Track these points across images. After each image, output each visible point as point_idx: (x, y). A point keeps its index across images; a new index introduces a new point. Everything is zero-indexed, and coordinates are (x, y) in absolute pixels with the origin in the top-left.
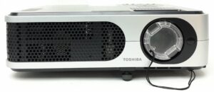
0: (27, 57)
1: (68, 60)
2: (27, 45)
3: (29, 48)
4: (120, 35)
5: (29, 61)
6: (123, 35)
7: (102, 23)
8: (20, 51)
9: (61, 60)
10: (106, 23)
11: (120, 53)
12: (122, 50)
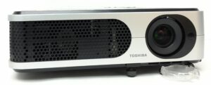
0: (34, 57)
1: (76, 58)
2: (34, 44)
3: (36, 47)
4: (126, 32)
5: (36, 60)
6: (129, 32)
7: (109, 20)
8: (27, 51)
9: (69, 59)
10: (112, 20)
11: (126, 50)
12: (128, 47)
